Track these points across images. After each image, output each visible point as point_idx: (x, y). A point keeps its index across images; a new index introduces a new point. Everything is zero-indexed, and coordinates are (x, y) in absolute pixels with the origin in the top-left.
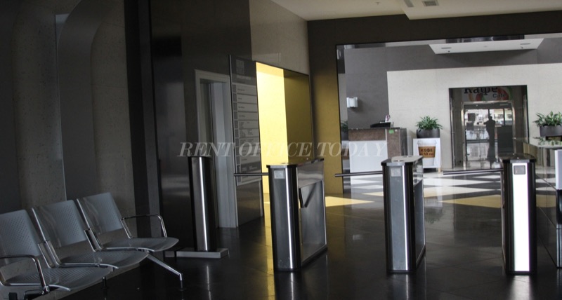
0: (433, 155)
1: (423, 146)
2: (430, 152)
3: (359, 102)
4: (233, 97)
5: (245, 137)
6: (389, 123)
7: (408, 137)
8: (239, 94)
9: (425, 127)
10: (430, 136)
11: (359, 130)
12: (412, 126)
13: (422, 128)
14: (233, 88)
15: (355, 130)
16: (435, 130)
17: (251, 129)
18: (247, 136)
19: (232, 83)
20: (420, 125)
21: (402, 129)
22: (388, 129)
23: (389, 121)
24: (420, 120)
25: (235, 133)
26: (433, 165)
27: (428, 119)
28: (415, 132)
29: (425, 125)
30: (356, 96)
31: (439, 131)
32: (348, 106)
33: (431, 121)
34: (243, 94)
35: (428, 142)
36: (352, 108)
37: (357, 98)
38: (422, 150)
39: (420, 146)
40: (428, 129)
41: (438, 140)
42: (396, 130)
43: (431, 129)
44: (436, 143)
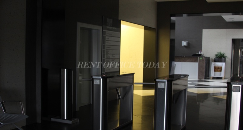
0: (221, 71)
1: (216, 66)
2: (219, 69)
3: (188, 44)
4: (103, 38)
5: (110, 58)
6: (201, 54)
7: (210, 61)
8: (106, 36)
9: (218, 57)
10: (221, 61)
11: (186, 57)
12: (212, 56)
13: (217, 57)
14: (103, 33)
15: (183, 57)
16: (223, 59)
17: (114, 54)
18: (111, 57)
19: (103, 30)
20: (216, 56)
21: (206, 57)
22: (199, 57)
23: (201, 53)
24: (217, 54)
25: (103, 56)
26: (220, 75)
27: (220, 53)
28: (214, 59)
29: (218, 56)
30: (187, 41)
31: (225, 59)
32: (183, 45)
33: (222, 54)
34: (110, 36)
35: (219, 64)
36: (185, 46)
37: (187, 42)
38: (215, 68)
39: (215, 66)
40: (220, 58)
41: (224, 64)
42: (203, 58)
43: (221, 58)
44: (223, 65)
